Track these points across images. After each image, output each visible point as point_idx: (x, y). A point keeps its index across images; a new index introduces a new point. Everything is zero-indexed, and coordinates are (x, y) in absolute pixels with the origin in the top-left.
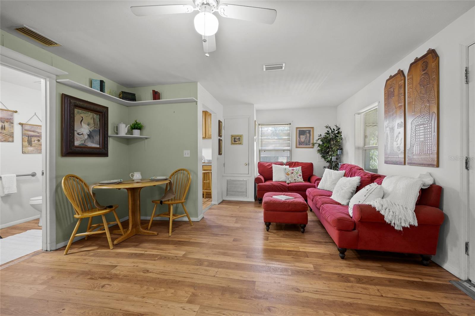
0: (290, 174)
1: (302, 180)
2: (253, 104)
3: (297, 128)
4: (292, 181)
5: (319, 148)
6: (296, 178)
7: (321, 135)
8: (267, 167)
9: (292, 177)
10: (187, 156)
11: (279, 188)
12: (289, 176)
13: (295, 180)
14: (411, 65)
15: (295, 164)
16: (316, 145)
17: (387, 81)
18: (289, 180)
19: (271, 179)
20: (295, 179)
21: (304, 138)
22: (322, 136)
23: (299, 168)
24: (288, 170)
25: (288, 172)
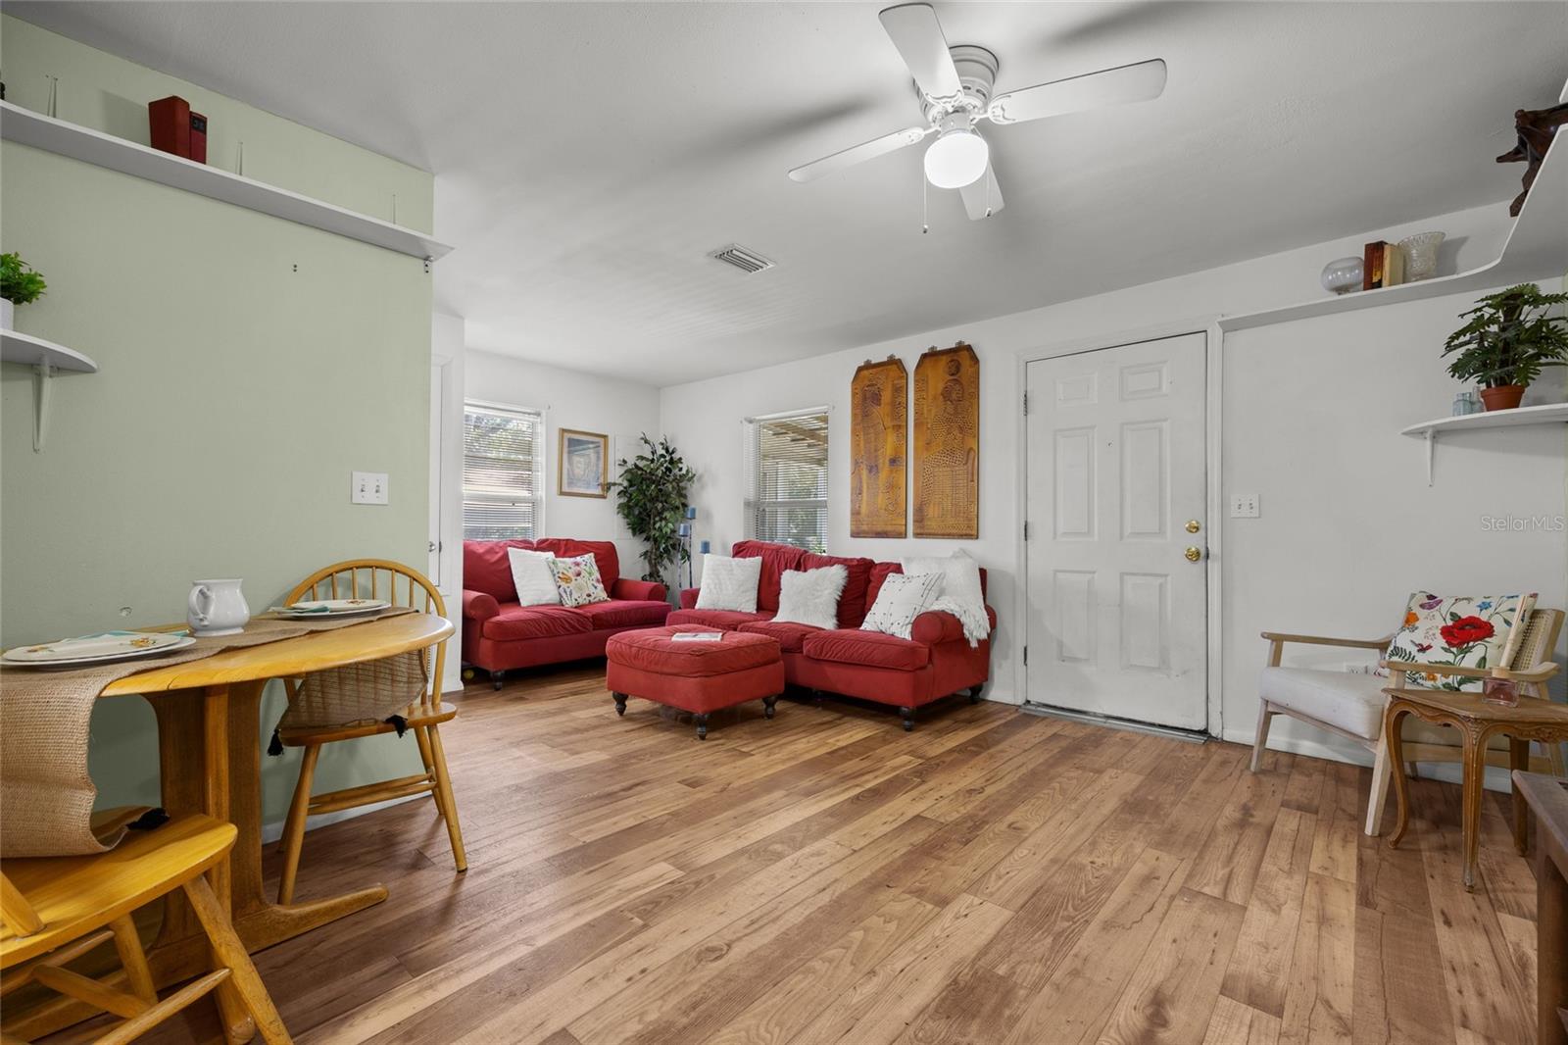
0: (573, 578)
1: (603, 595)
2: (462, 318)
3: (564, 431)
4: (581, 601)
5: (623, 500)
6: (592, 590)
7: (625, 462)
8: (488, 557)
9: (580, 589)
10: (370, 497)
11: (567, 626)
12: (572, 585)
13: (589, 595)
14: (924, 356)
15: (566, 545)
16: (615, 491)
17: (860, 369)
18: (575, 596)
19: (513, 599)
20: (587, 592)
21: (582, 466)
22: (630, 465)
23: (589, 557)
24: (564, 565)
25: (565, 572)
